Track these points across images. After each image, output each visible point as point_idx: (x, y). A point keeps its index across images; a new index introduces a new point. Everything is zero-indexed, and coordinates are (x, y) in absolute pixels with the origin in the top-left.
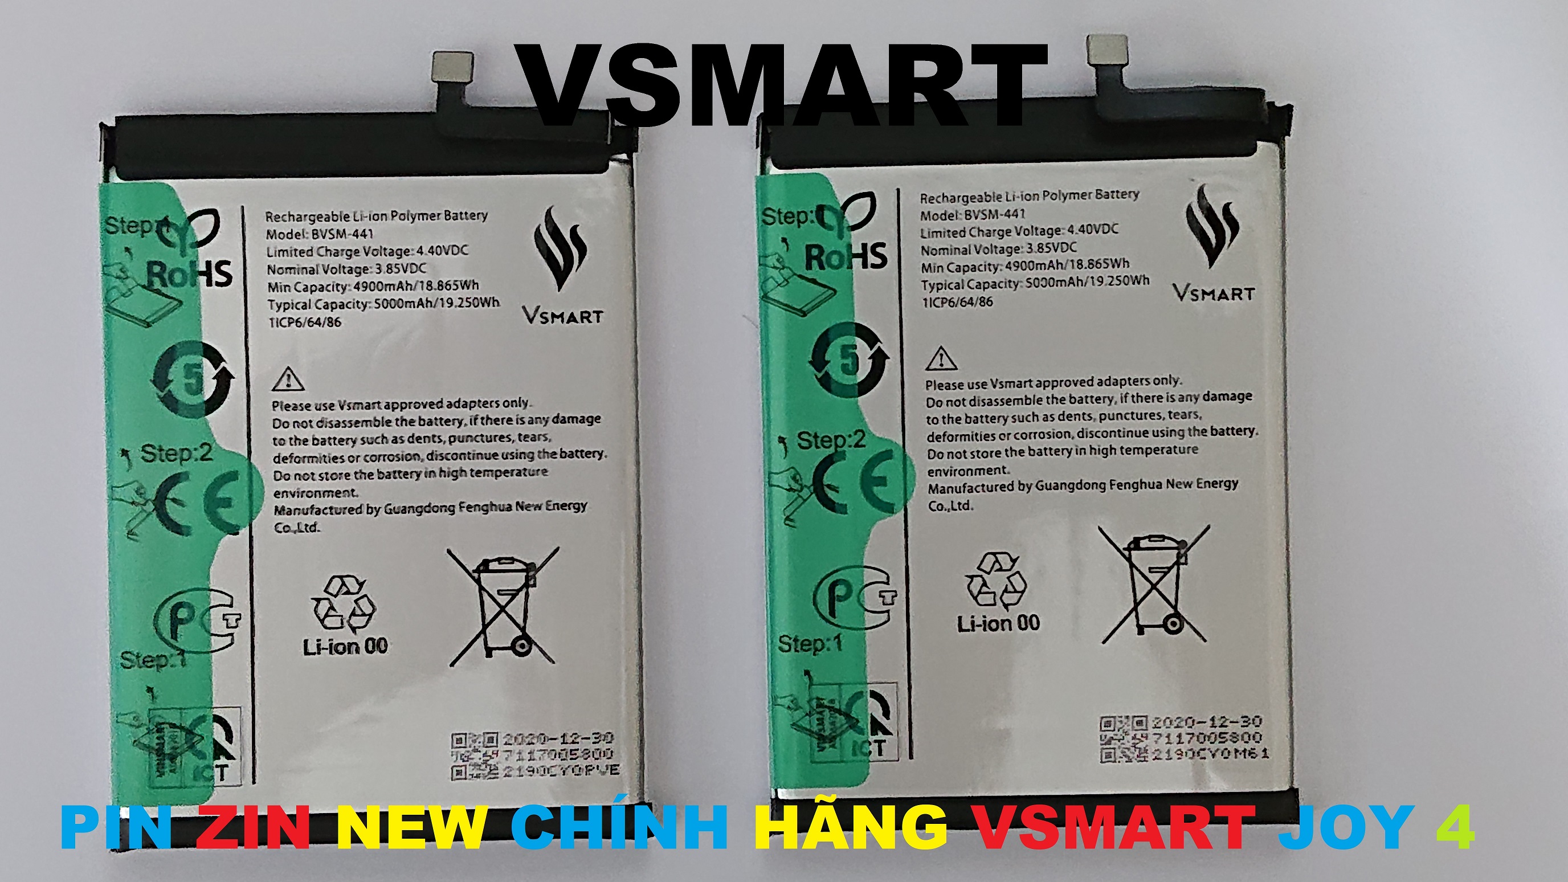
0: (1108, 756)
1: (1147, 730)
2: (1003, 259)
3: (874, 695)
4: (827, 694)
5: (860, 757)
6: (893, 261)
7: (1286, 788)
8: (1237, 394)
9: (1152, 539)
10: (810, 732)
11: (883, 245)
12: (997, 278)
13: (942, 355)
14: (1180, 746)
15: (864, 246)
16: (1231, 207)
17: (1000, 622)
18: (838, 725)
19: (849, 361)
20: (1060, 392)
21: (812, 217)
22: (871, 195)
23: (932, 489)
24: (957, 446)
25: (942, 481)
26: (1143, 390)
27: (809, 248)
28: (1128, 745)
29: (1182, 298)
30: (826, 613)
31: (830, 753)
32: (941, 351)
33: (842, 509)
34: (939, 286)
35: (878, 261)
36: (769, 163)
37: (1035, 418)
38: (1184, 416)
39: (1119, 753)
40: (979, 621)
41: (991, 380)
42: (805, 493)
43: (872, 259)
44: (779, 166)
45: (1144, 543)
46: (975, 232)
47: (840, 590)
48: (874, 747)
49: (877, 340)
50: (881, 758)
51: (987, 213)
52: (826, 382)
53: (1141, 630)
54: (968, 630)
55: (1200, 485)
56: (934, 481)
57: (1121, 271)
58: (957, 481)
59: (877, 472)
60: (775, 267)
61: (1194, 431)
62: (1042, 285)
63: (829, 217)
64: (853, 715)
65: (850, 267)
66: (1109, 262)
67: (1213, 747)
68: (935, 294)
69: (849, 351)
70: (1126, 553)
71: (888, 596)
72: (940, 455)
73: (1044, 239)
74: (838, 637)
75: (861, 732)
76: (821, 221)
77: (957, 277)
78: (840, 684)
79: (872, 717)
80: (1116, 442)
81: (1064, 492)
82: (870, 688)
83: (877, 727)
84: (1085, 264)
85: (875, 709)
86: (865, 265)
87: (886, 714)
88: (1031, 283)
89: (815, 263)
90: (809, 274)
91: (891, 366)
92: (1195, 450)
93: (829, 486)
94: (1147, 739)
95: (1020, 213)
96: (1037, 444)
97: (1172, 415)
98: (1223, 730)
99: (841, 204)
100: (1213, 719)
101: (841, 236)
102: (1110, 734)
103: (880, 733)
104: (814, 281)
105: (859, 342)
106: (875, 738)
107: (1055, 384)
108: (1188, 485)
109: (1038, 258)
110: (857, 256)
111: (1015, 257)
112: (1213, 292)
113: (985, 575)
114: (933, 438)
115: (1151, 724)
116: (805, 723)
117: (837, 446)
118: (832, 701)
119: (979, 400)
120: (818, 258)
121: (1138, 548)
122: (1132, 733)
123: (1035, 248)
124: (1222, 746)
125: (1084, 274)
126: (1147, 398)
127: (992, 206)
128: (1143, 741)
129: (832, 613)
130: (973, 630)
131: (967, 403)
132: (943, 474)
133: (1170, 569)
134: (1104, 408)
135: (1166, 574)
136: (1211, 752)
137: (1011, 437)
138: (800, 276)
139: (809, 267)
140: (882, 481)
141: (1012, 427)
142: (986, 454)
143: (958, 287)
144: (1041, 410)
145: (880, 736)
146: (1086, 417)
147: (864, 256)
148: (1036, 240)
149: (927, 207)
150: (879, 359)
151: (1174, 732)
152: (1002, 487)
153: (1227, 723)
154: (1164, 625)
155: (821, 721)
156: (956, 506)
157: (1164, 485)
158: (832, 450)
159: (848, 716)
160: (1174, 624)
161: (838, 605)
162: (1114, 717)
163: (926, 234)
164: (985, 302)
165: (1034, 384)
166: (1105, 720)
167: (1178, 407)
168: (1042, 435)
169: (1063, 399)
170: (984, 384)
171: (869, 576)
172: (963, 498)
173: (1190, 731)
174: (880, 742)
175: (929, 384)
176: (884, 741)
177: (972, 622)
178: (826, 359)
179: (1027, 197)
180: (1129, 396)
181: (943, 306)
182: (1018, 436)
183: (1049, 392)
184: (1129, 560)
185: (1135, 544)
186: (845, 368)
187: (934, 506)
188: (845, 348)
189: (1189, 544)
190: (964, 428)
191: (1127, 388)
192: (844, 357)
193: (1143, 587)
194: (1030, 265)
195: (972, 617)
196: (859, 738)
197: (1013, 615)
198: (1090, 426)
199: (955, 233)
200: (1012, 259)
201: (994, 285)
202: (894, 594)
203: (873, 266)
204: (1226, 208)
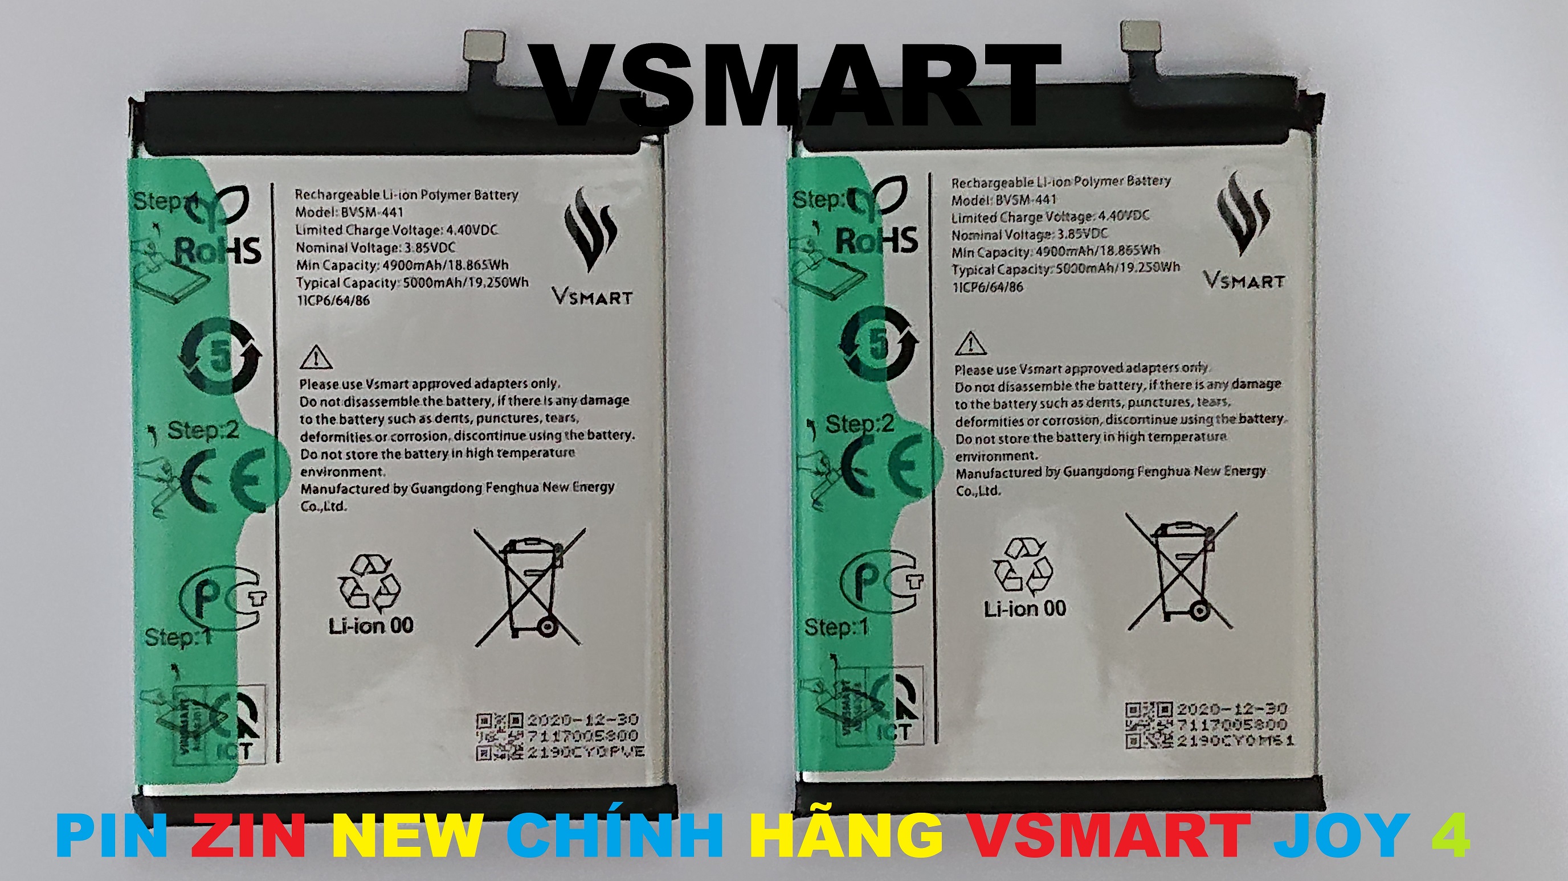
0: (1134, 741)
1: (1172, 716)
2: (1034, 245)
3: (900, 679)
4: (853, 678)
5: (885, 741)
6: (923, 245)
7: (1309, 774)
8: (1266, 382)
9: (1180, 526)
10: (835, 716)
11: (914, 229)
12: (1027, 263)
13: (971, 340)
14: (1205, 733)
15: (895, 230)
16: (1262, 195)
17: (1026, 608)
18: (863, 709)
19: (878, 345)
20: (1088, 378)
21: (844, 200)
22: (902, 179)
23: (960, 474)
24: (986, 431)
25: (970, 466)
26: (1172, 377)
27: (840, 231)
28: (1152, 732)
29: (1212, 285)
30: (853, 596)
31: (854, 736)
32: (971, 336)
33: (870, 493)
34: (969, 271)
35: (909, 245)
36: (801, 145)
37: (1064, 403)
38: (1214, 403)
39: (1144, 740)
40: (1005, 606)
41: (1020, 365)
42: (834, 476)
43: (903, 243)
44: (810, 149)
45: (1171, 530)
46: (1006, 217)
47: (867, 574)
48: (900, 731)
49: (906, 324)
50: (906, 742)
51: (1019, 198)
52: (855, 365)
53: (1167, 616)
54: (994, 615)
56: (963, 465)
58: (985, 466)
59: (904, 457)
60: (805, 251)
61: (1224, 419)
62: (1072, 271)
63: (860, 201)
64: (879, 697)
65: (881, 251)
66: (1140, 248)
67: (1238, 734)
68: (965, 279)
69: (878, 336)
70: (1154, 540)
71: (915, 581)
72: (968, 440)
73: (1075, 225)
74: (864, 621)
75: (887, 716)
76: (853, 205)
77: (988, 262)
78: (866, 668)
79: (899, 702)
80: (1145, 428)
81: (1091, 478)
82: (896, 672)
83: (902, 711)
84: (1116, 250)
85: (901, 692)
86: (895, 249)
87: (912, 698)
88: (1063, 269)
89: (845, 247)
90: (838, 257)
91: (920, 351)
92: (1223, 437)
93: (857, 470)
94: (1172, 725)
95: (1051, 199)
96: (1065, 430)
97: (1201, 402)
98: (1247, 717)
99: (873, 187)
100: (1238, 706)
101: (872, 220)
102: (1135, 720)
103: (905, 717)
104: (844, 265)
105: (889, 326)
106: (901, 722)
107: (1083, 370)
108: (1216, 472)
109: (1068, 243)
110: (887, 240)
111: (1046, 243)
112: (1243, 280)
113: (1012, 560)
114: (961, 422)
115: (1176, 711)
116: (830, 706)
117: (865, 430)
118: (858, 685)
119: (1007, 386)
120: (849, 241)
121: (1165, 534)
122: (1157, 720)
123: (1066, 233)
124: (1248, 733)
125: (1114, 260)
126: (1176, 385)
127: (1024, 191)
128: (1167, 728)
129: (859, 597)
130: (999, 616)
131: (995, 388)
132: (971, 458)
133: (1197, 556)
134: (1133, 394)
135: (1193, 560)
136: (1236, 739)
137: (1040, 422)
138: (830, 259)
139: (840, 250)
140: (910, 466)
141: (1040, 413)
142: (1015, 440)
143: (988, 272)
144: (1069, 396)
145: (906, 720)
146: (1114, 403)
147: (894, 240)
148: (1067, 226)
149: (958, 192)
150: (909, 343)
151: (1199, 719)
152: (1031, 472)
153: (1252, 710)
154: (1191, 612)
155: (846, 706)
156: (983, 491)
157: (1193, 471)
158: (860, 433)
159: (873, 699)
160: (1200, 611)
161: (865, 589)
162: (1140, 704)
163: (957, 219)
164: (1015, 287)
165: (1062, 370)
166: (1130, 706)
167: (1207, 394)
168: (1070, 421)
169: (1092, 385)
170: (1013, 369)
171: (896, 560)
172: (990, 482)
173: (1215, 717)
174: (905, 726)
175: (958, 368)
176: (910, 725)
177: (999, 607)
178: (856, 342)
179: (1059, 183)
180: (1158, 382)
181: (972, 291)
182: (1047, 422)
183: (1077, 378)
184: (1156, 546)
185: (1163, 531)
186: (873, 351)
187: (961, 491)
188: (874, 332)
189: (1216, 531)
190: (991, 413)
191: (1155, 375)
192: (873, 340)
193: (1170, 573)
194: (1061, 251)
195: (999, 602)
196: (884, 722)
197: (1039, 600)
198: (1118, 412)
199: (986, 218)
200: (1043, 245)
201: (1025, 271)
202: (920, 578)
203: (904, 250)
204: (1257, 196)
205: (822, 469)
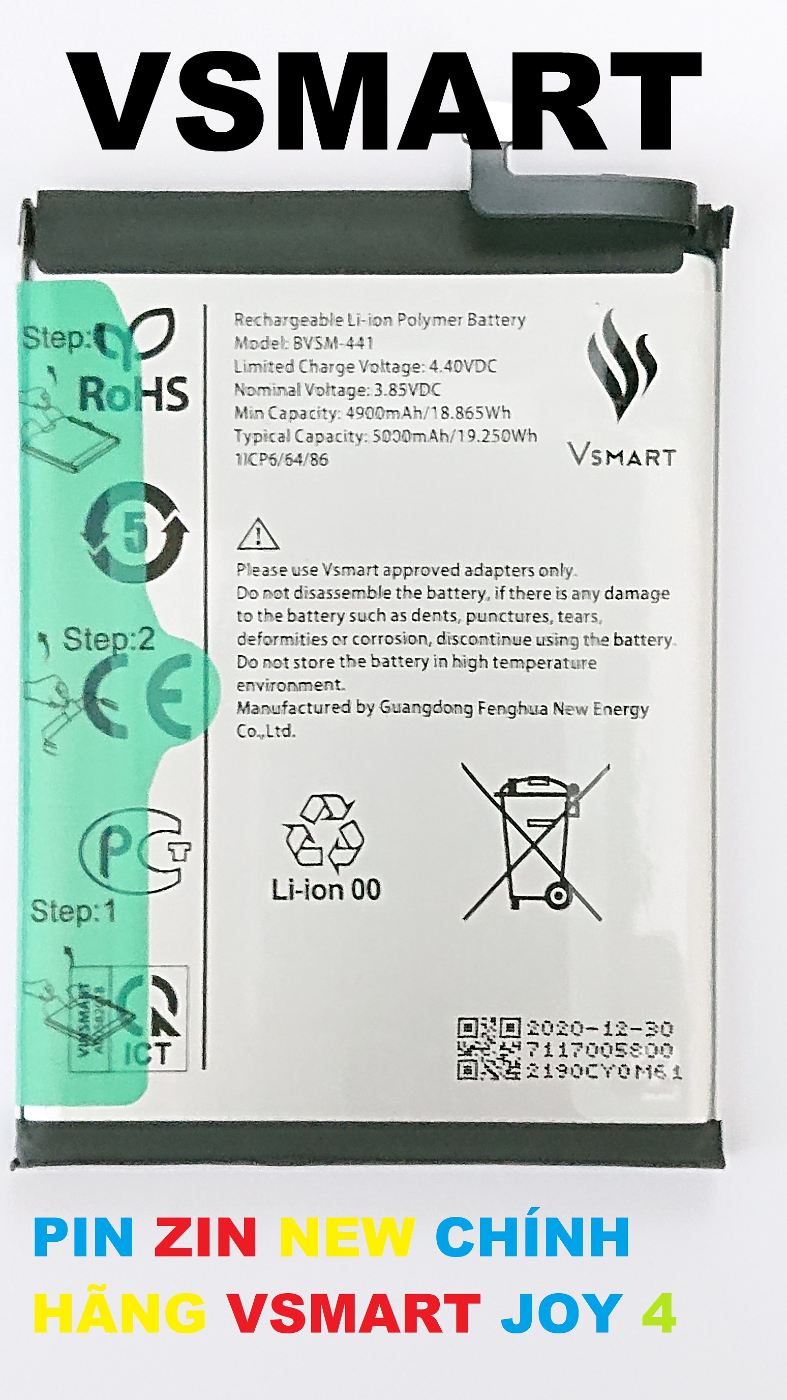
0: (468, 1070)
1: (519, 1037)
2: (342, 404)
3: (158, 981)
4: (95, 980)
5: (134, 1065)
6: (195, 401)
7: (703, 1120)
8: (650, 591)
9: (533, 782)
10: (69, 1031)
11: (182, 380)
12: (333, 428)
13: (258, 529)
14: (563, 1060)
15: (159, 380)
16: (647, 341)
17: (328, 888)
18: (106, 1022)
19: (134, 535)
20: (413, 583)
21: (89, 339)
22: (168, 312)
23: (243, 708)
24: (277, 651)
25: (256, 698)
26: (526, 583)
27: (84, 380)
28: (492, 1057)
29: (579, 461)
30: (96, 871)
31: (95, 1059)
32: (258, 525)
33: (122, 733)
34: (258, 437)
35: (177, 401)
36: (34, 265)
37: (381, 616)
38: (580, 618)
39: (481, 1068)
40: (299, 886)
41: (324, 564)
42: (72, 709)
43: (168, 399)
44: (47, 269)
45: (521, 787)
46: (306, 366)
47: (116, 840)
48: (155, 1052)
49: (172, 506)
50: (163, 1067)
51: (323, 341)
52: (103, 561)
53: (515, 902)
54: (284, 898)
55: (598, 711)
56: (245, 697)
57: (501, 423)
58: (275, 698)
59: (168, 685)
60: (37, 406)
61: (590, 639)
62: (394, 439)
63: (111, 340)
64: (129, 1007)
65: (139, 408)
66: (484, 411)
67: (608, 1063)
68: (251, 448)
69: (133, 521)
70: (498, 800)
71: (179, 851)
72: (252, 663)
73: (398, 378)
74: (110, 903)
75: (138, 1031)
76: (102, 345)
77: (280, 426)
78: (110, 967)
79: (155, 1013)
80: (488, 651)
81: (415, 717)
82: (152, 972)
83: (159, 1024)
84: (452, 412)
85: (158, 1000)
86: (159, 407)
87: (173, 1008)
88: (383, 436)
89: (91, 402)
90: (83, 416)
91: (191, 543)
92: (592, 664)
93: (103, 701)
94: (519, 1049)
95: (366, 342)
96: (383, 651)
97: (563, 617)
98: (621, 1039)
99: (129, 323)
100: (608, 1026)
101: (127, 366)
102: (470, 1042)
103: (163, 1033)
104: (89, 426)
105: (150, 509)
106: (158, 1039)
107: (407, 572)
108: (583, 711)
109: (389, 403)
110: (147, 393)
111: (358, 402)
112: (620, 454)
113: (309, 825)
114: (246, 639)
115: (525, 1030)
116: (62, 1019)
117: (115, 648)
118: (99, 990)
119: (306, 591)
120: (96, 395)
121: (514, 793)
122: (499, 1042)
123: (386, 389)
124: (619, 1062)
125: (449, 425)
126: (530, 594)
127: (330, 331)
128: (513, 1052)
129: (105, 872)
130: (292, 898)
131: (291, 594)
132: (257, 688)
133: (555, 822)
134: (472, 605)
135: (550, 828)
136: (605, 1068)
137: (349, 640)
138: (71, 419)
139: (84, 407)
140: (175, 696)
141: (350, 629)
142: (314, 664)
143: (282, 438)
144: (389, 606)
145: (164, 1037)
146: (449, 617)
147: (157, 394)
148: (387, 379)
149: (243, 331)
150: (176, 531)
151: (556, 1041)
152: (335, 707)
153: (627, 1031)
154: (547, 898)
155: (84, 1018)
156: (273, 732)
157: (551, 709)
158: (108, 653)
159: (122, 1011)
160: (559, 896)
161: (113, 860)
162: (476, 1019)
163: (241, 368)
164: (318, 460)
165: (380, 571)
166: (463, 1022)
167: (571, 606)
168: (389, 640)
169: (418, 593)
170: (314, 570)
171: (156, 822)
172: (283, 720)
173: (577, 1040)
174: (163, 1045)
175: (241, 567)
176: (169, 1044)
177: (291, 886)
178: (104, 531)
179: (376, 321)
180: (507, 590)
181: (261, 464)
182: (358, 640)
183: (400, 582)
184: (502, 808)
185: (511, 787)
186: (129, 543)
187: (244, 731)
188: (130, 516)
189: (582, 789)
190: (285, 628)
191: (504, 580)
192: (129, 527)
193: (519, 845)
194: (378, 412)
195: (291, 880)
196: (135, 1040)
197: (345, 878)
198: (452, 629)
199: (279, 367)
200: (354, 404)
201: (331, 438)
202: (187, 847)
203: (171, 408)
204: (641, 342)
205: (58, 700)
